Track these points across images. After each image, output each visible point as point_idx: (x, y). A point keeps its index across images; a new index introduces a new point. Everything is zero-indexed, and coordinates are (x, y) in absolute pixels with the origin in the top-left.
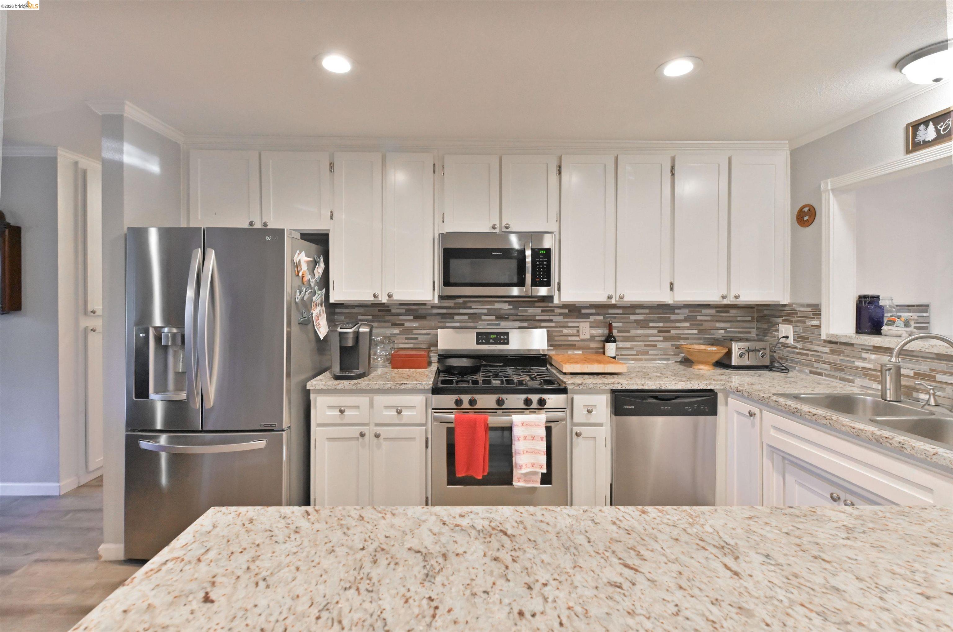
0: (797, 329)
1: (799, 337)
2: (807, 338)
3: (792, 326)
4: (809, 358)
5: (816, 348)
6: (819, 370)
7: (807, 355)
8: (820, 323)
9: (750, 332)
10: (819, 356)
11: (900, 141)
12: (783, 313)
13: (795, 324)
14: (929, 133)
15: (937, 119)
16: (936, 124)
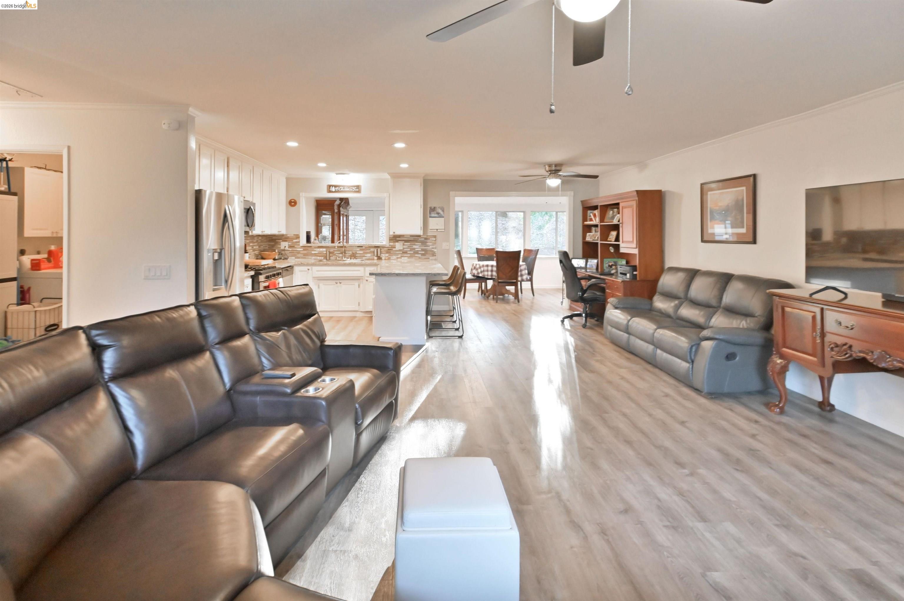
0: (289, 244)
1: (290, 246)
2: (294, 246)
4: (295, 253)
5: (298, 249)
6: (298, 257)
7: (294, 252)
8: (300, 240)
9: (266, 247)
10: (299, 252)
11: (325, 189)
12: (283, 238)
13: (288, 242)
14: (333, 189)
15: (335, 186)
16: (335, 187)
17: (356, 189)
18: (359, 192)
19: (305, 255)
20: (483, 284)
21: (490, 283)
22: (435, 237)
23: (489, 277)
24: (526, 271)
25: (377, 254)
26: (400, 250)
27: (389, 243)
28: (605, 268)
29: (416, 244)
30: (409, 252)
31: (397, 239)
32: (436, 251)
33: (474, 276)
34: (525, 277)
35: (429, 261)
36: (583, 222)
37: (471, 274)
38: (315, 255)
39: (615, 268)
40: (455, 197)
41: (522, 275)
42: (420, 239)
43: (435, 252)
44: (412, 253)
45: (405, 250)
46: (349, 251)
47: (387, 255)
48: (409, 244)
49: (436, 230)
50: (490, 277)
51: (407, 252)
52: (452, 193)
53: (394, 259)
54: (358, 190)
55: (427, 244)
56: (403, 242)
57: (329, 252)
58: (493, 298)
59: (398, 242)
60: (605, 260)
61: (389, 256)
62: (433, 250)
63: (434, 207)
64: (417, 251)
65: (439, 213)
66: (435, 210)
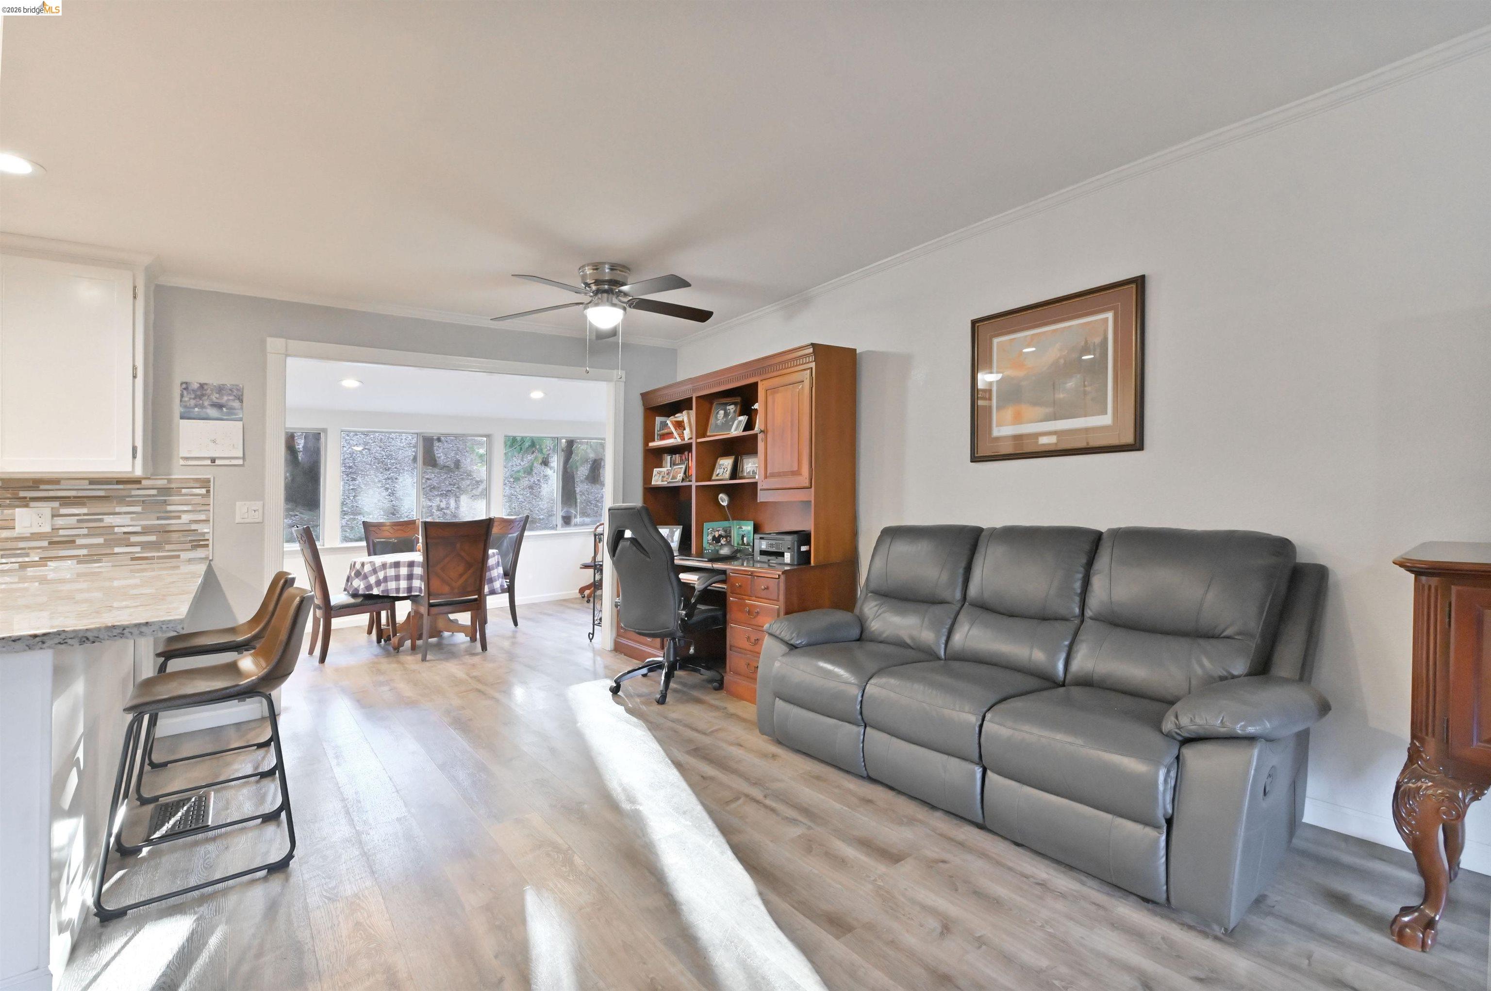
20: (384, 614)
21: (403, 609)
22: (205, 483)
23: (401, 595)
24: (500, 570)
28: (705, 545)
29: (119, 509)
30: (81, 542)
31: (23, 494)
32: (206, 530)
33: (355, 595)
34: (497, 585)
35: (178, 567)
36: (646, 444)
37: (345, 590)
39: (724, 543)
40: (287, 358)
41: (491, 581)
42: (134, 493)
43: (204, 534)
44: (99, 544)
45: (62, 533)
48: (83, 509)
49: (207, 463)
50: (405, 595)
51: (74, 542)
52: (273, 346)
53: (8, 570)
55: (169, 508)
56: (55, 505)
58: (414, 648)
60: (706, 525)
62: (194, 527)
63: (202, 386)
64: (125, 533)
65: (220, 406)
66: (203, 395)
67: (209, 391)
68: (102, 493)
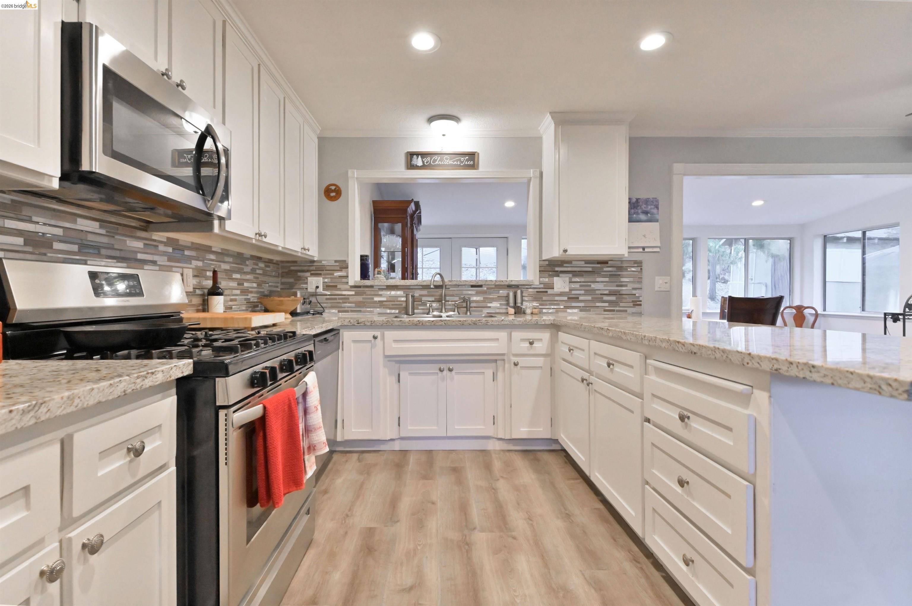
0: (326, 280)
1: (327, 286)
2: (336, 286)
3: (322, 278)
4: (338, 301)
5: (343, 293)
6: (346, 309)
7: (335, 299)
8: (348, 273)
9: (277, 287)
10: (346, 299)
11: (402, 160)
12: (311, 268)
13: (323, 276)
14: (419, 162)
15: (423, 155)
16: (422, 158)
17: (467, 160)
18: (474, 166)
19: (359, 304)
22: (639, 264)
25: (515, 302)
26: (561, 294)
27: (540, 277)
29: (598, 279)
30: (581, 298)
31: (557, 269)
32: (640, 295)
35: (626, 318)
38: (381, 304)
40: (685, 175)
42: (605, 269)
43: (639, 297)
44: (589, 300)
45: (573, 292)
46: (453, 296)
47: (535, 304)
48: (583, 280)
49: (641, 250)
51: (578, 298)
52: (678, 167)
53: (551, 313)
54: (472, 163)
55: (622, 279)
56: (570, 275)
57: (413, 296)
59: (558, 276)
61: (540, 307)
62: (634, 292)
63: (637, 200)
64: (601, 294)
65: (646, 213)
66: (638, 206)
67: (641, 203)
68: (590, 269)
